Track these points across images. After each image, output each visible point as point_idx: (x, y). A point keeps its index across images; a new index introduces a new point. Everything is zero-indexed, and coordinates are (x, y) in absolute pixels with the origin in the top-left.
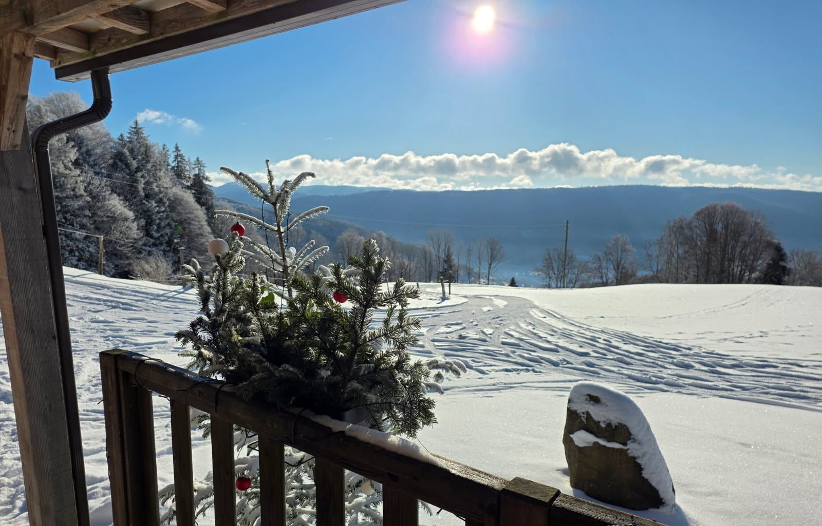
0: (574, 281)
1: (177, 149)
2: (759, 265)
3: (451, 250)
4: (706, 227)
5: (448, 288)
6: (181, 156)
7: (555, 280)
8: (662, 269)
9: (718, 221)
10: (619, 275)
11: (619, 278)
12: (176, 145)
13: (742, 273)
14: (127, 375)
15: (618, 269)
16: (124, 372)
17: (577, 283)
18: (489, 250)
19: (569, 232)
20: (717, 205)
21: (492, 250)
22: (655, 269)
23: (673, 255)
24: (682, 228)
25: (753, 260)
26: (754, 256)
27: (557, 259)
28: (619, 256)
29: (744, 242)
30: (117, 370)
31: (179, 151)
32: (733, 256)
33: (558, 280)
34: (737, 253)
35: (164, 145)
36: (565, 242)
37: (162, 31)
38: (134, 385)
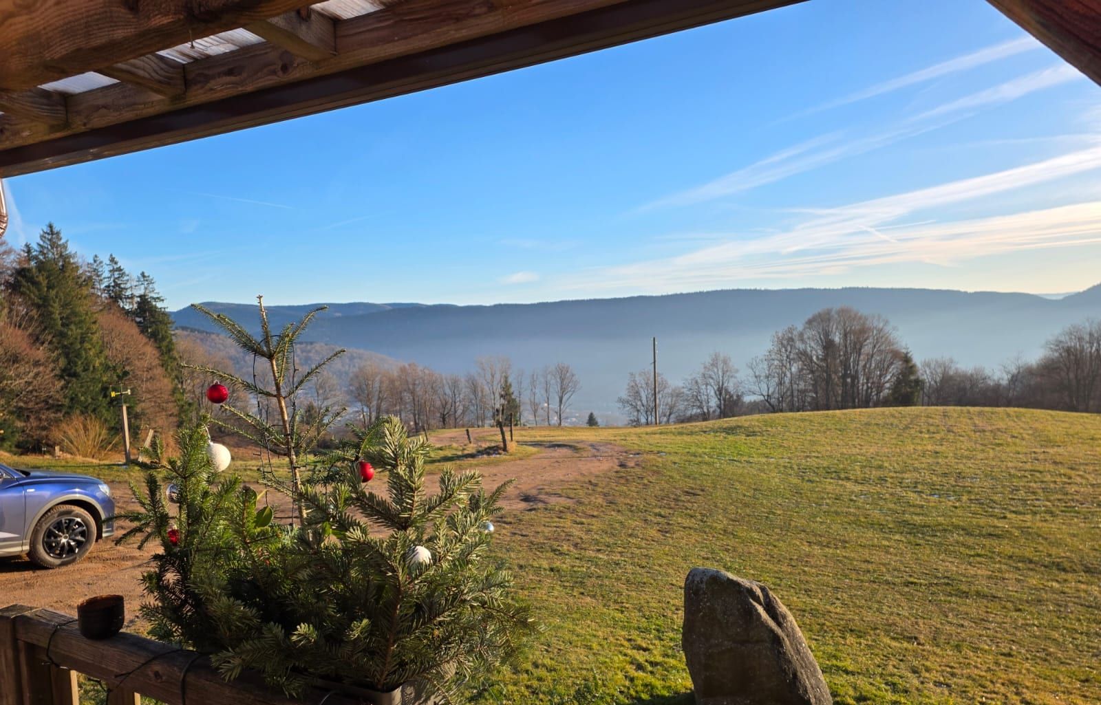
0: (668, 414)
1: (112, 260)
2: (887, 382)
3: (510, 380)
4: (821, 339)
5: (509, 433)
6: (119, 269)
7: (644, 414)
8: (773, 393)
9: (834, 330)
10: (722, 402)
11: (722, 407)
12: (111, 255)
13: (869, 391)
14: (32, 648)
15: (720, 394)
16: (26, 643)
17: (672, 416)
18: (559, 380)
19: (657, 352)
20: (831, 310)
21: (562, 380)
22: (765, 393)
23: (785, 375)
24: (791, 340)
25: (880, 376)
26: (880, 371)
27: (644, 386)
28: (721, 378)
29: (868, 355)
30: (15, 640)
31: (116, 263)
32: (857, 371)
33: (649, 413)
34: (860, 368)
35: (96, 256)
36: (653, 365)
37: (85, 121)
38: (46, 662)
